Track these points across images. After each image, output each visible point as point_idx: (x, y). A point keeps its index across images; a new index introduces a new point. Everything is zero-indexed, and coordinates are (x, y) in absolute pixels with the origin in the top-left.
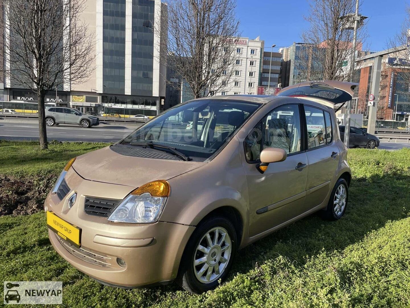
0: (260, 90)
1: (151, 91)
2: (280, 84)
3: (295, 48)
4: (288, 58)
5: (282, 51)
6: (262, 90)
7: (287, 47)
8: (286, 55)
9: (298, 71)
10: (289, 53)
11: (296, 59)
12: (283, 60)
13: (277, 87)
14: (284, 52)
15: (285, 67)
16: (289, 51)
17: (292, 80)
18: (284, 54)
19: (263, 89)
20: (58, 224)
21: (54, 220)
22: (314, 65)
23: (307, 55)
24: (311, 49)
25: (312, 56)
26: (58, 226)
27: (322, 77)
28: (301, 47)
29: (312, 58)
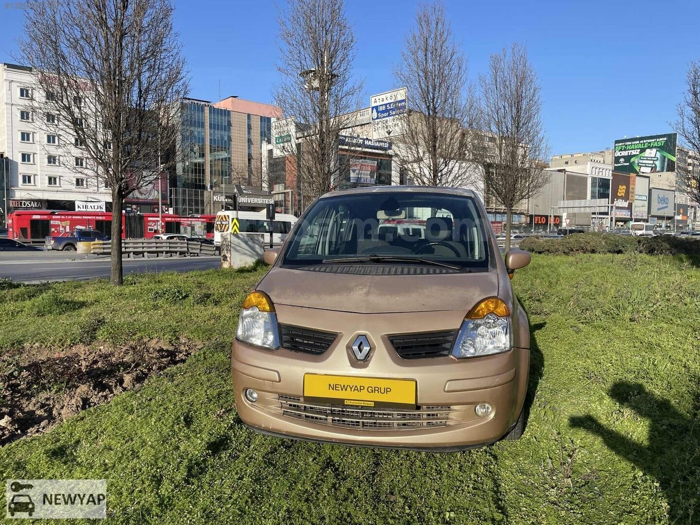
11: (183, 123)
20: (344, 388)
21: (330, 385)
22: (214, 136)
23: (202, 120)
24: (207, 110)
25: (210, 121)
26: (346, 390)
27: (229, 156)
28: (191, 105)
29: (210, 124)
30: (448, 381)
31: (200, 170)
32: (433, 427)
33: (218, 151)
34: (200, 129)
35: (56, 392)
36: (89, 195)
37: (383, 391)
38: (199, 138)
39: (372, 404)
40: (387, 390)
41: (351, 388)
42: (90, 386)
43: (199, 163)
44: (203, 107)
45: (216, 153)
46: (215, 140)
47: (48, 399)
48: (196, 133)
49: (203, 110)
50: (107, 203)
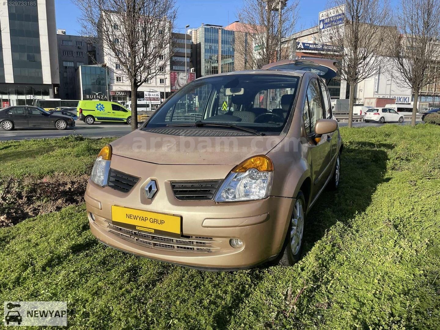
0: (172, 75)
1: (41, 78)
2: (193, 68)
3: (203, 29)
4: (198, 41)
5: (191, 33)
6: (175, 75)
7: (195, 28)
8: (195, 37)
9: (209, 54)
10: (198, 35)
11: (205, 41)
12: (193, 42)
13: (190, 71)
14: (193, 34)
15: (196, 49)
16: (198, 32)
17: (204, 64)
18: (193, 36)
19: (176, 73)
20: (136, 218)
21: (127, 215)
22: (224, 49)
23: (217, 38)
24: (220, 31)
25: (222, 39)
26: (137, 219)
27: (233, 61)
28: (210, 29)
29: (222, 41)
30: (205, 219)
31: (215, 71)
32: (201, 252)
33: (226, 58)
34: (216, 45)
35: (46, 202)
36: (152, 88)
37: (159, 223)
38: (215, 50)
39: (153, 231)
40: (162, 222)
41: (140, 218)
42: (63, 200)
43: (215, 67)
44: (217, 30)
45: (225, 60)
46: (224, 51)
47: (39, 206)
48: (213, 48)
49: (218, 32)
50: (161, 93)
